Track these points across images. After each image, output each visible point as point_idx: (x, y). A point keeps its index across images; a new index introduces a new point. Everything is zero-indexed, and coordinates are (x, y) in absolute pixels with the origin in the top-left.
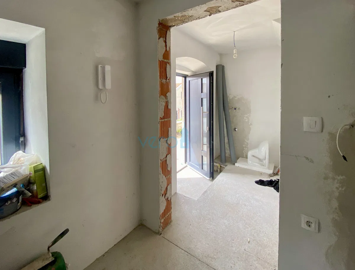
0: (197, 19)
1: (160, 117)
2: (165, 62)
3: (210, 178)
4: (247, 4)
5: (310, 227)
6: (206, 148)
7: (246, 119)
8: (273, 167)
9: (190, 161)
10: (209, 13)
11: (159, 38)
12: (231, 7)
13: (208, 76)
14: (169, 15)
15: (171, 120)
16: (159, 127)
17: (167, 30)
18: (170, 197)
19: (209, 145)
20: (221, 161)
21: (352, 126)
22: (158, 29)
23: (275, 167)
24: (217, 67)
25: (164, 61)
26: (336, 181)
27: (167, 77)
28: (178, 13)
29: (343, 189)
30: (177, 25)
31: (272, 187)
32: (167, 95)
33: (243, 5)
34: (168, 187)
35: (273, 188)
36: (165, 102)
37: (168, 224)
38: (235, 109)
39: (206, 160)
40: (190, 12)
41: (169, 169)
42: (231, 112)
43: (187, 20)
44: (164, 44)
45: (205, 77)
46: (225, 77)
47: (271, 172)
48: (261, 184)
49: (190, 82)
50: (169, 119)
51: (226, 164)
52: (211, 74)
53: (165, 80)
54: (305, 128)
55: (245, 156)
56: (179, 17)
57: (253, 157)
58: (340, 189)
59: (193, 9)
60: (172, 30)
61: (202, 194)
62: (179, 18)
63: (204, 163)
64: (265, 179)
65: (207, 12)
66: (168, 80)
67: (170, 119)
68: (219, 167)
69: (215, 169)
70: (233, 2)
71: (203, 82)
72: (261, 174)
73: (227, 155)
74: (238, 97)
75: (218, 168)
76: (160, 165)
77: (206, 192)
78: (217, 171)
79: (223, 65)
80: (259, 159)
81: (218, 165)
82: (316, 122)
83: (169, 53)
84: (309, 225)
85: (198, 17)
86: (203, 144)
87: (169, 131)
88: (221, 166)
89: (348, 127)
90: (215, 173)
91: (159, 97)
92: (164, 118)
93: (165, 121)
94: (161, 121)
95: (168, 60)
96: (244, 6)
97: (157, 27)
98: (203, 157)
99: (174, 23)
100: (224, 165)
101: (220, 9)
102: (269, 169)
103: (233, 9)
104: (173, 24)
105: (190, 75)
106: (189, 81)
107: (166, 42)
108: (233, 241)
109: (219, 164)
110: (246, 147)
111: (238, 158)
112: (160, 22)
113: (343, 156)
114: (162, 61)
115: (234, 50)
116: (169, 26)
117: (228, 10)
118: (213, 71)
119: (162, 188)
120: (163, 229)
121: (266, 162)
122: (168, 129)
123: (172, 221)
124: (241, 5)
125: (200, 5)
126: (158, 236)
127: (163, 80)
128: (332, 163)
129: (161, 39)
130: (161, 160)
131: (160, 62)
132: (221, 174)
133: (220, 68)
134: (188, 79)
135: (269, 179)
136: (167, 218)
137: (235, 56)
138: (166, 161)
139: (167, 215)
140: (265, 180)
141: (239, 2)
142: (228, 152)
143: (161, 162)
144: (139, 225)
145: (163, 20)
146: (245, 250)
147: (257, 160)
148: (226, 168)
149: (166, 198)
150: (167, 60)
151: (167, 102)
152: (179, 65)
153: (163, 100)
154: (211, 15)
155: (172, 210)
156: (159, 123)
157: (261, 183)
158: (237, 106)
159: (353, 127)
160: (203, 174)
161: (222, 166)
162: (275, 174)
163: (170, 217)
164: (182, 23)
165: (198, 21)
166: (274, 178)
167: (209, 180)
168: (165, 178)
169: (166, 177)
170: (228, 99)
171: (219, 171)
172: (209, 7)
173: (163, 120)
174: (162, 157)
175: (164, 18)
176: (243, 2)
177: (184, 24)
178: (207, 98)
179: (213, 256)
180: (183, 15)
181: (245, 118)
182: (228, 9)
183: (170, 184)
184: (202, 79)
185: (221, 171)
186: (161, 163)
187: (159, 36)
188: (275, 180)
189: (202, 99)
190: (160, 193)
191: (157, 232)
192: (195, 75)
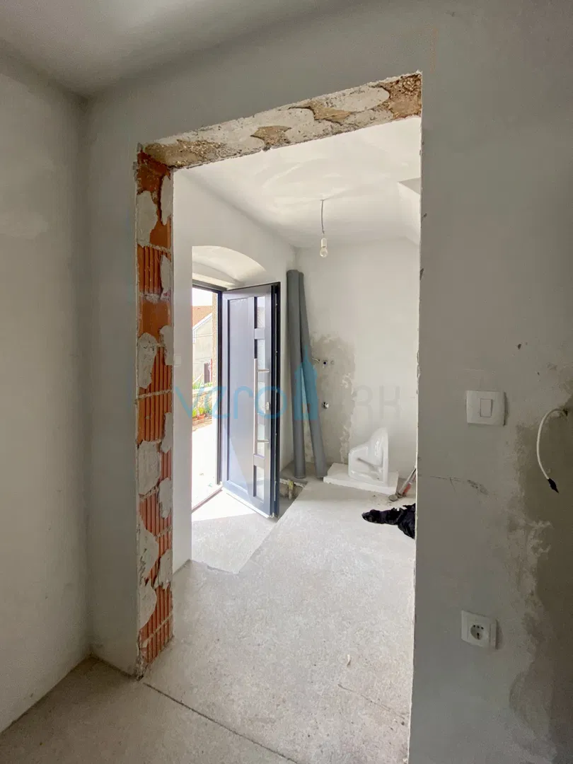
0: (235, 154)
1: (141, 388)
2: (158, 251)
3: (271, 514)
4: (349, 131)
5: (478, 638)
6: (263, 449)
7: (345, 384)
8: (397, 479)
9: (228, 480)
10: (262, 144)
11: (139, 193)
12: (314, 134)
13: (267, 293)
14: (165, 136)
15: (171, 394)
16: (137, 411)
17: (164, 175)
18: (167, 581)
19: (269, 443)
20: (295, 475)
21: (564, 410)
22: (137, 168)
23: (401, 480)
24: (289, 274)
25: (153, 249)
26: (532, 533)
27: (162, 289)
28: (188, 131)
29: (547, 550)
30: (189, 164)
31: (394, 524)
32: (162, 332)
33: (340, 132)
34: (161, 560)
35: (396, 526)
36: (156, 350)
37: (163, 647)
38: (325, 363)
39: (264, 475)
40: (218, 134)
41: (165, 514)
42: (318, 370)
43: (211, 156)
44: (155, 207)
45: (263, 293)
46: (304, 298)
47: (392, 491)
48: (373, 521)
49: (231, 304)
50: (167, 392)
51: (305, 480)
52: (275, 289)
53: (157, 297)
54: (471, 417)
55: (342, 460)
56: (189, 143)
57: (360, 463)
58: (541, 550)
59: (223, 126)
60: (177, 175)
61: (251, 558)
62: (193, 147)
63: (258, 479)
64: (383, 507)
65: (257, 139)
66: (166, 294)
67: (168, 390)
68: (291, 487)
69: (283, 491)
70: (317, 122)
71: (258, 306)
72: (374, 496)
73: (308, 459)
74: (330, 338)
75: (288, 491)
76: (138, 509)
77: (258, 551)
78: (287, 496)
79: (300, 271)
80: (370, 465)
81: (288, 482)
82: (492, 401)
83: (168, 231)
84: (478, 634)
85: (238, 150)
86: (257, 441)
87: (166, 422)
88: (295, 485)
89: (557, 414)
90: (281, 502)
91: (139, 337)
92: (152, 389)
93: (155, 397)
94: (142, 396)
95: (166, 247)
96: (341, 135)
97: (134, 163)
98: (258, 468)
99: (180, 158)
100: (301, 483)
101: (288, 134)
102: (389, 486)
103: (319, 140)
104: (179, 162)
105: (230, 288)
106: (229, 301)
107: (159, 204)
108: (314, 668)
109: (292, 480)
110: (344, 441)
111: (329, 465)
112: (142, 151)
113: (550, 481)
114: (149, 248)
115: (322, 241)
116: (170, 167)
117: (307, 141)
118: (279, 283)
119: (144, 563)
120: (149, 661)
121: (382, 471)
122: (164, 416)
123: (173, 636)
124: (334, 131)
125: (239, 117)
126: (134, 684)
127: (152, 295)
128: (523, 494)
129: (146, 194)
130: (141, 496)
131: (142, 251)
132: (295, 504)
133: (296, 278)
134: (225, 297)
135: (390, 508)
136: (159, 634)
137: (323, 253)
138: (157, 496)
139: (159, 628)
140: (382, 510)
141: (330, 123)
142: (309, 452)
143: (143, 500)
144: (84, 662)
145: (149, 147)
146: (340, 686)
147: (367, 468)
148: (306, 488)
149: (156, 586)
150: (163, 248)
151: (161, 351)
152: (202, 264)
153: (150, 345)
154: (269, 149)
155: (174, 612)
156: (136, 403)
157: (374, 517)
158: (328, 356)
159: (566, 413)
160: (256, 506)
161: (297, 484)
162: (401, 495)
163: (167, 629)
164: (200, 162)
165: (238, 159)
166: (399, 505)
167: (269, 518)
168: (154, 538)
169: (155, 535)
170: (311, 341)
171: (290, 495)
172: (263, 126)
173: (149, 395)
174: (145, 487)
175: (151, 142)
176: (339, 123)
177: (205, 165)
178: (266, 339)
179: (269, 714)
180: (200, 139)
181: (344, 381)
182: (306, 138)
183: (167, 551)
184: (256, 298)
185: (294, 497)
186: (141, 504)
187: (139, 186)
188: (400, 509)
189: (256, 341)
190: (139, 578)
191: (132, 672)
192: (241, 289)
